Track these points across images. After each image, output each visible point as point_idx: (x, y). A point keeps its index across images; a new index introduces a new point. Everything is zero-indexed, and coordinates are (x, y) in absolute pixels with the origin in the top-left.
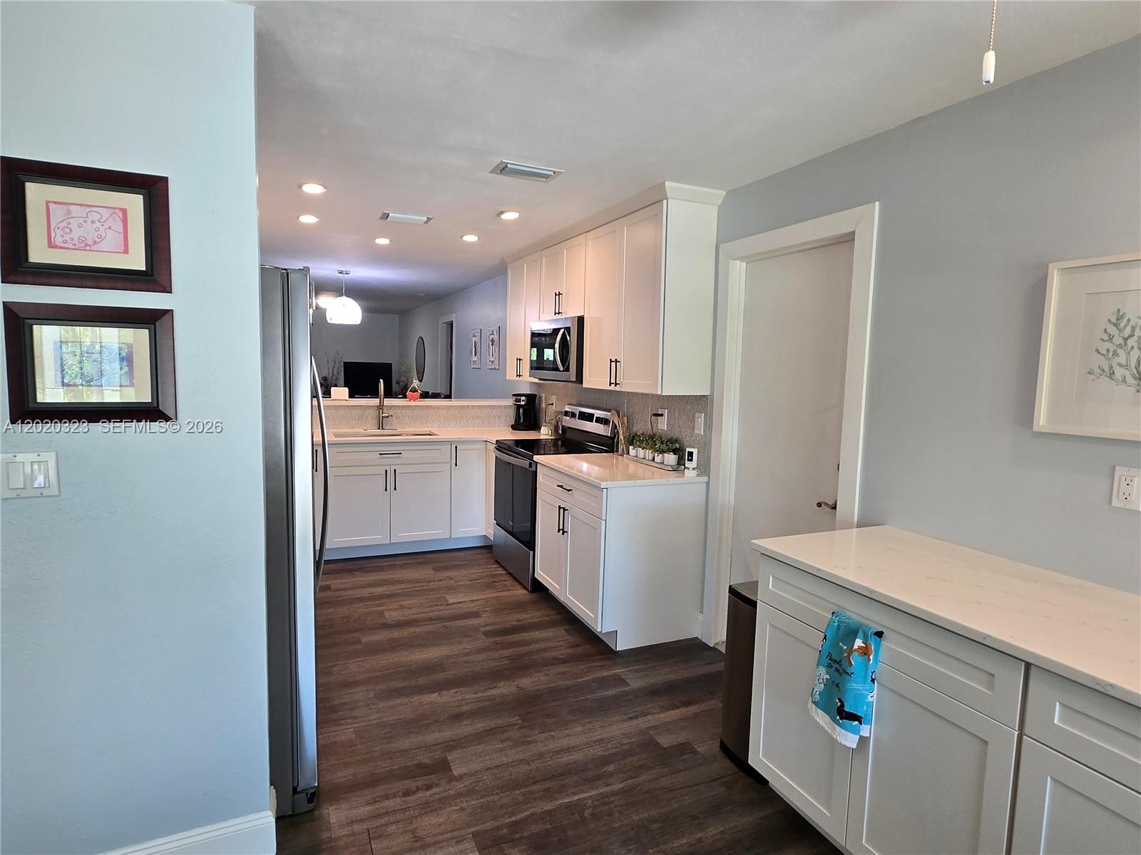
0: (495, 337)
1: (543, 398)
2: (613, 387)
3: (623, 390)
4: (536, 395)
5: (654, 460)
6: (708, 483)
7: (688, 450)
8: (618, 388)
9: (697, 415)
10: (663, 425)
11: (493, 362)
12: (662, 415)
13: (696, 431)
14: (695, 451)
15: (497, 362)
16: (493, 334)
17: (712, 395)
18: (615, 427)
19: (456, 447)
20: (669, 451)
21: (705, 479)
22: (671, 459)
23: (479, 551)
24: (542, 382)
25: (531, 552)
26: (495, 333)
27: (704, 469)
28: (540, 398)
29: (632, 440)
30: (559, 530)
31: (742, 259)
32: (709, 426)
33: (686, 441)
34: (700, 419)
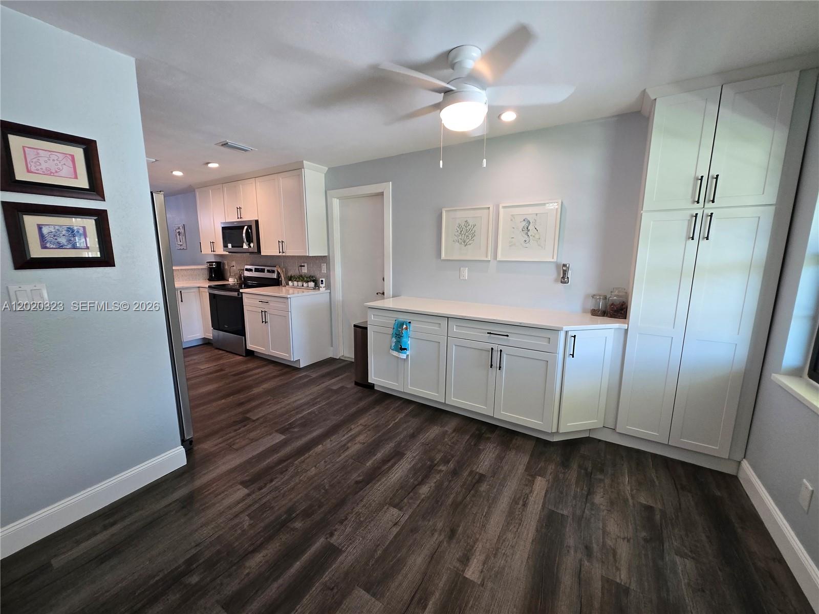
0: (182, 230)
1: (226, 264)
2: (281, 254)
3: (287, 255)
4: (220, 262)
5: (303, 286)
6: (330, 293)
7: (321, 279)
8: (284, 254)
9: (322, 264)
10: (305, 270)
11: (181, 245)
12: (304, 266)
13: (323, 272)
14: (324, 280)
15: (185, 245)
16: (179, 228)
17: (329, 256)
18: (278, 273)
19: (181, 292)
20: (311, 281)
21: (329, 291)
22: (312, 284)
23: (203, 346)
24: (230, 254)
25: (244, 337)
26: (181, 228)
27: (328, 287)
28: (224, 264)
29: (291, 278)
30: (263, 322)
31: (338, 198)
32: (328, 269)
33: (318, 276)
34: (324, 267)
